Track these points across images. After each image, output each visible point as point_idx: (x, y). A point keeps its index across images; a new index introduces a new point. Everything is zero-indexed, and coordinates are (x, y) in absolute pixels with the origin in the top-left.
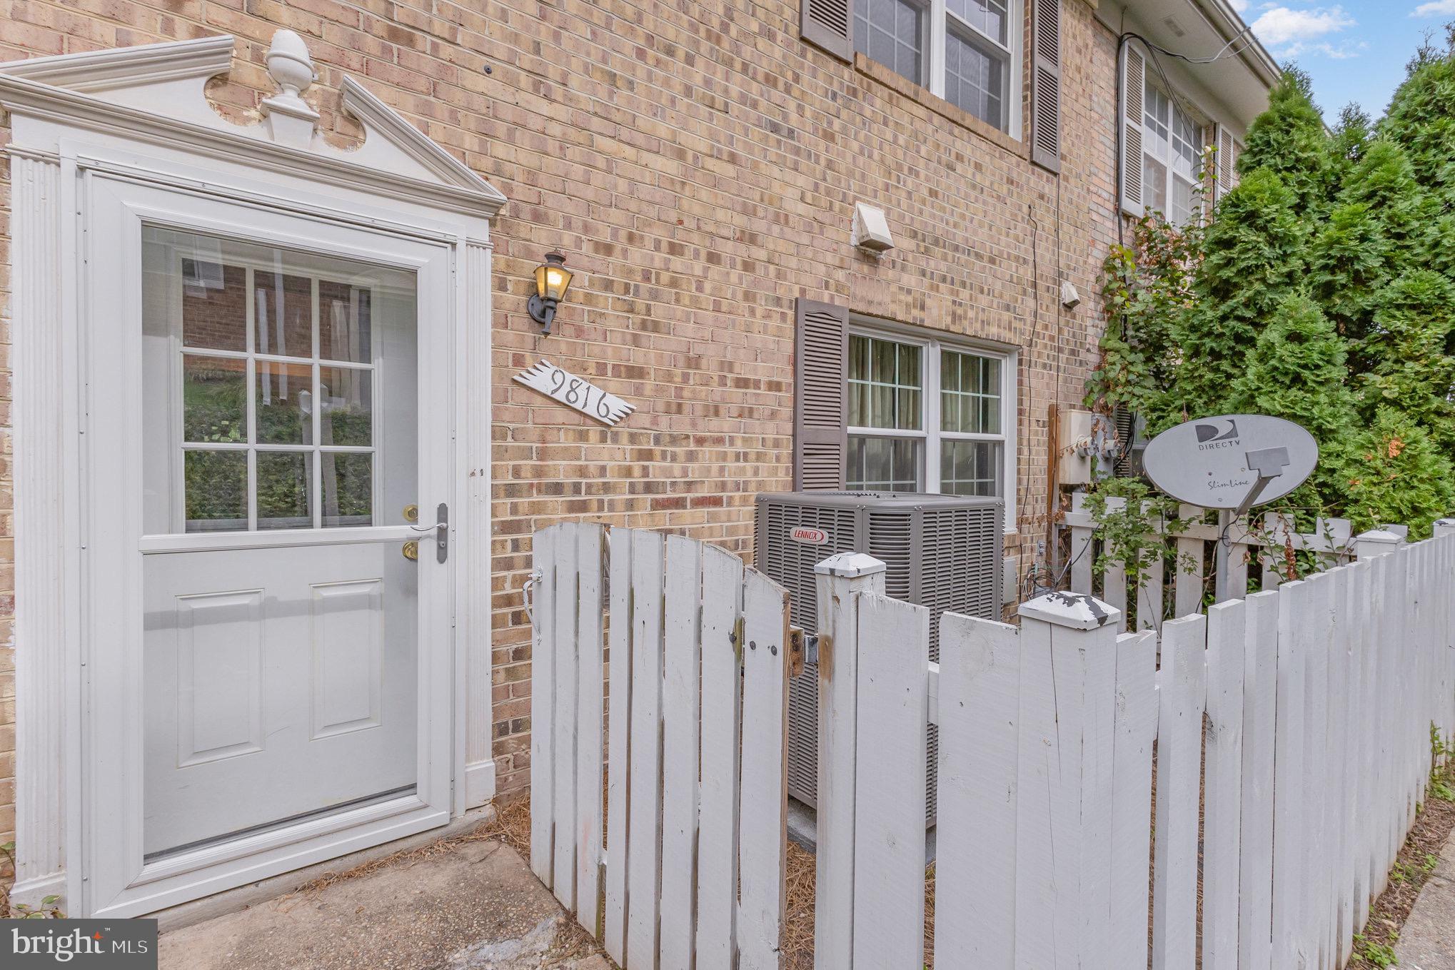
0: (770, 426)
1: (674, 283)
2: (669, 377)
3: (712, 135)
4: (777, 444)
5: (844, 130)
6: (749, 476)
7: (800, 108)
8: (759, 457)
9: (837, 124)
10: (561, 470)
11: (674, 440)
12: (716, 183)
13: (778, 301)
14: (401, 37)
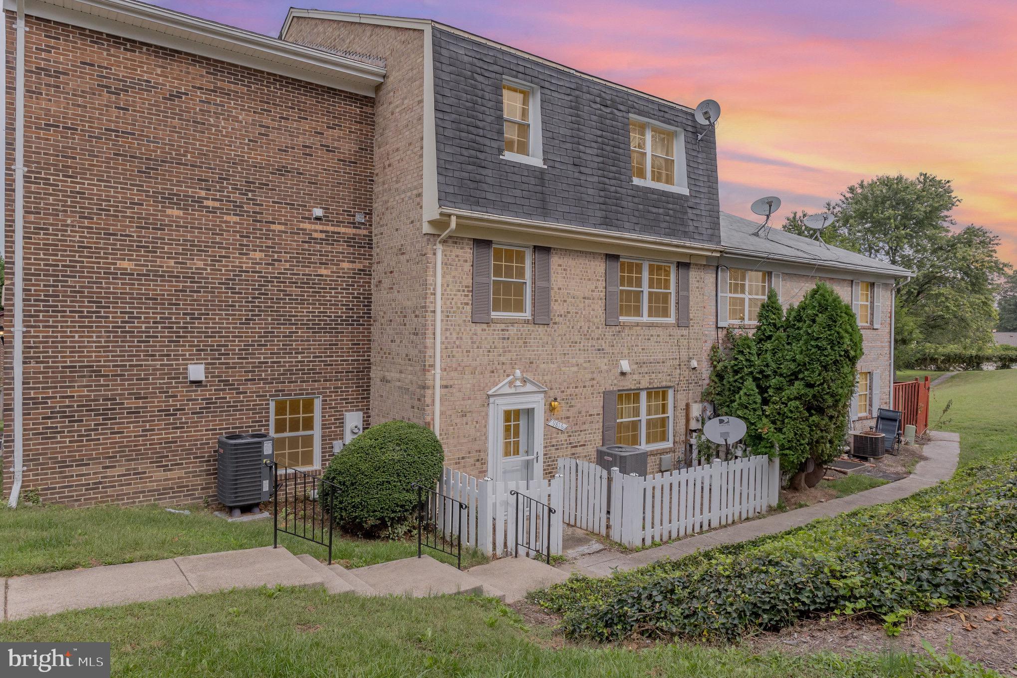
0: (597, 425)
1: (576, 395)
2: (575, 417)
3: (585, 358)
4: (599, 429)
6: (592, 438)
7: (605, 343)
8: (594, 433)
9: (615, 342)
10: (554, 442)
11: (575, 432)
13: (599, 393)
14: (531, 363)
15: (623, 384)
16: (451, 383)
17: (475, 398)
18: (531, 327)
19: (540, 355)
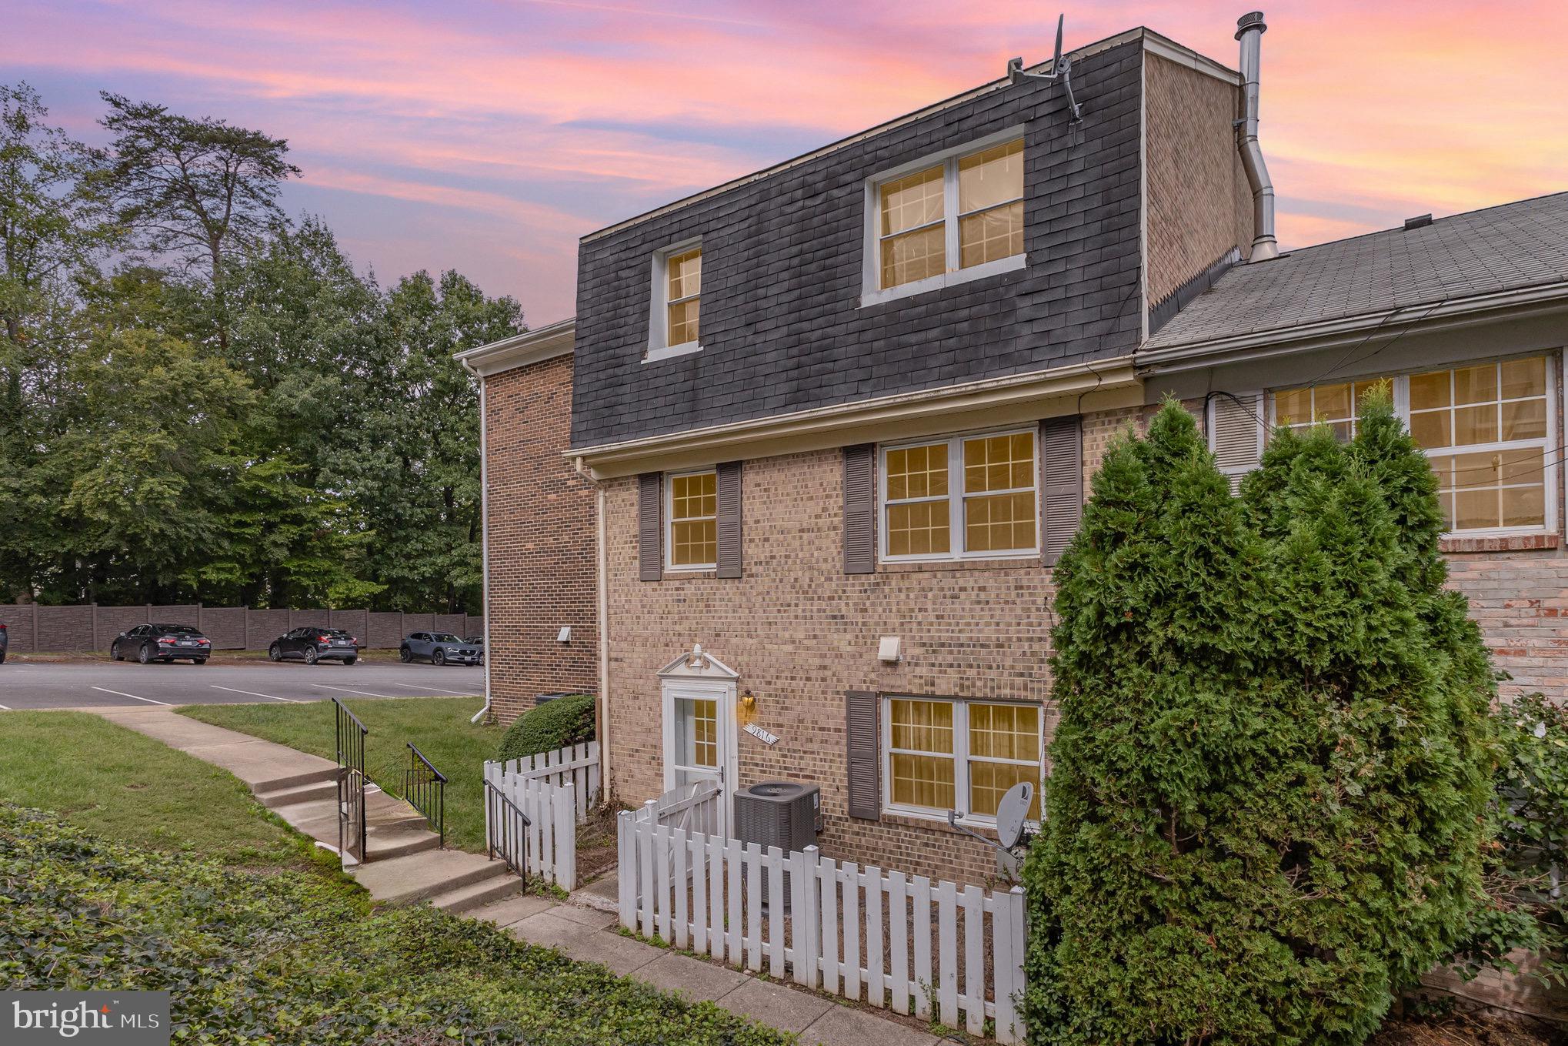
0: (836, 748)
1: (793, 691)
2: (792, 727)
3: (806, 630)
4: (840, 756)
5: (873, 604)
6: (827, 769)
7: (847, 604)
8: (831, 761)
9: (868, 603)
10: (758, 759)
11: (795, 751)
12: (808, 648)
13: (838, 693)
14: (718, 635)
15: (892, 682)
16: (621, 655)
17: (648, 678)
18: (714, 583)
19: (730, 624)
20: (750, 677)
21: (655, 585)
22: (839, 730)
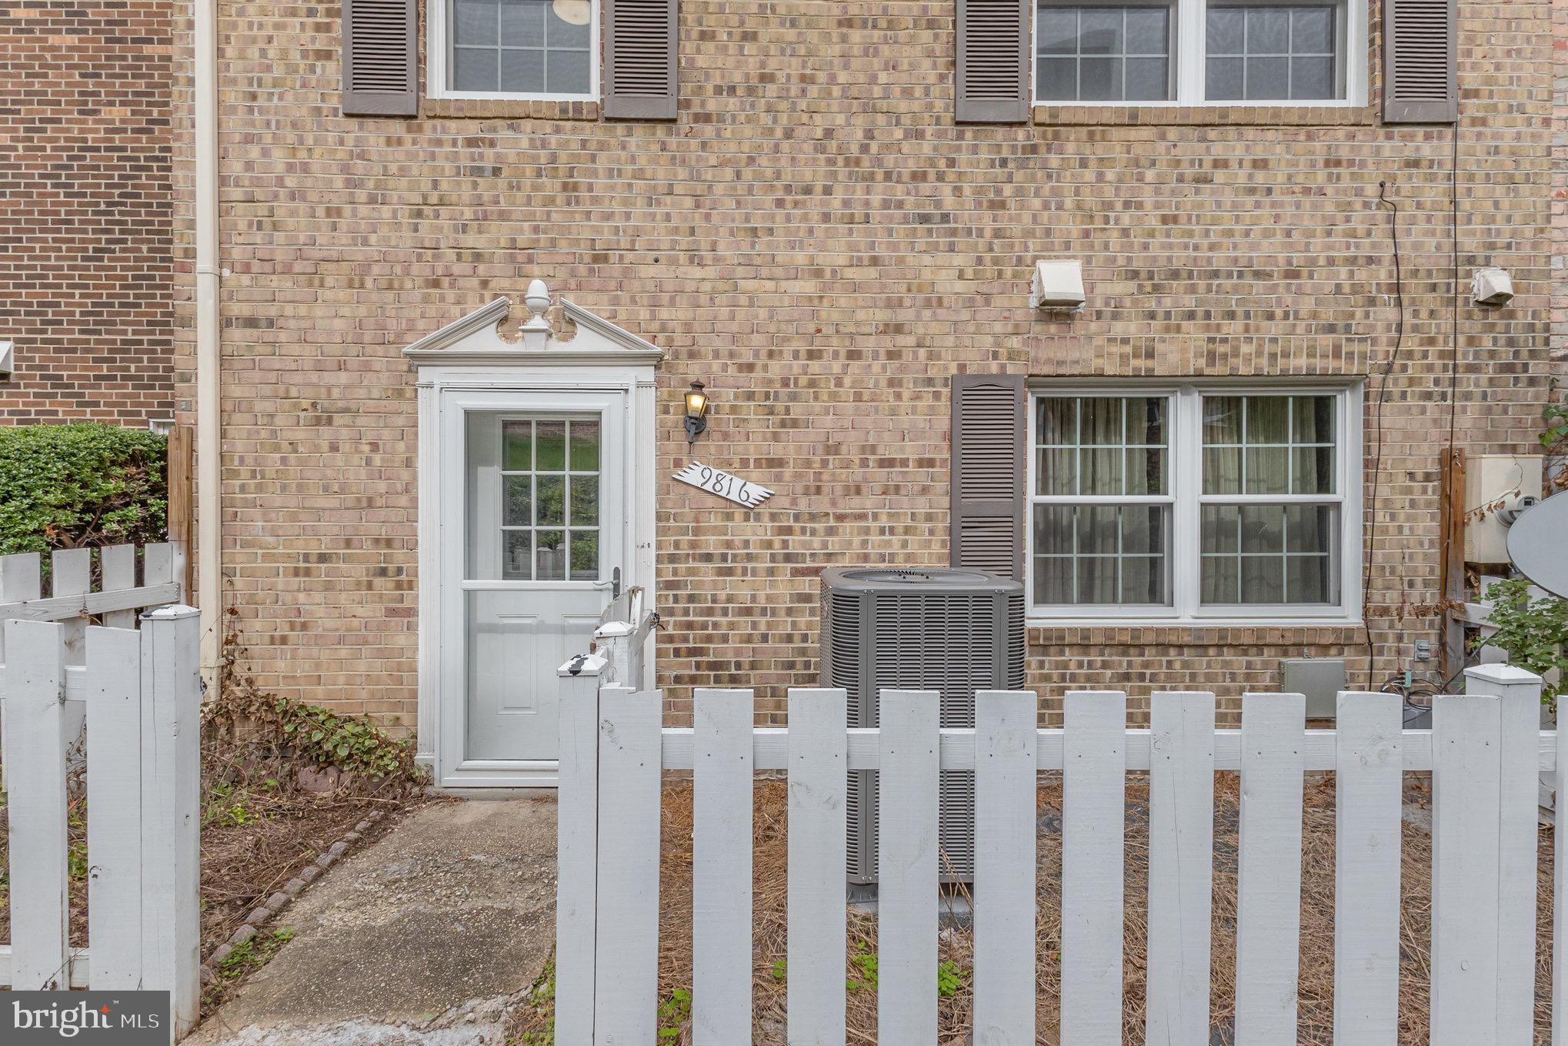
0: (922, 500)
1: (812, 384)
2: (808, 463)
3: (852, 247)
4: (929, 517)
5: (1020, 192)
6: (896, 548)
7: (957, 191)
8: (907, 530)
9: (1008, 190)
10: (711, 543)
11: (813, 517)
12: (856, 287)
13: (930, 382)
14: (600, 258)
15: (1060, 355)
16: (272, 311)
17: (366, 368)
18: (594, 133)
19: (637, 233)
20: (692, 355)
21: (397, 128)
22: (931, 463)
